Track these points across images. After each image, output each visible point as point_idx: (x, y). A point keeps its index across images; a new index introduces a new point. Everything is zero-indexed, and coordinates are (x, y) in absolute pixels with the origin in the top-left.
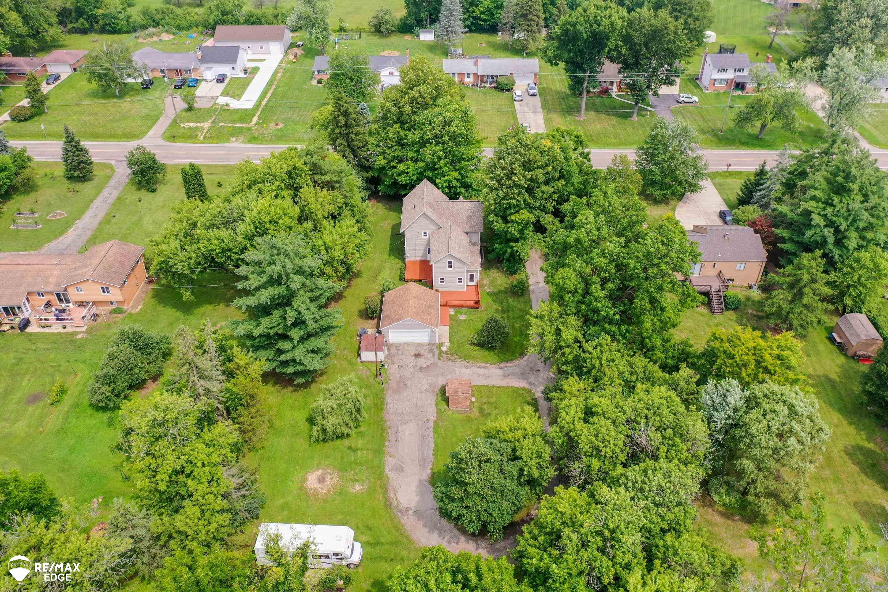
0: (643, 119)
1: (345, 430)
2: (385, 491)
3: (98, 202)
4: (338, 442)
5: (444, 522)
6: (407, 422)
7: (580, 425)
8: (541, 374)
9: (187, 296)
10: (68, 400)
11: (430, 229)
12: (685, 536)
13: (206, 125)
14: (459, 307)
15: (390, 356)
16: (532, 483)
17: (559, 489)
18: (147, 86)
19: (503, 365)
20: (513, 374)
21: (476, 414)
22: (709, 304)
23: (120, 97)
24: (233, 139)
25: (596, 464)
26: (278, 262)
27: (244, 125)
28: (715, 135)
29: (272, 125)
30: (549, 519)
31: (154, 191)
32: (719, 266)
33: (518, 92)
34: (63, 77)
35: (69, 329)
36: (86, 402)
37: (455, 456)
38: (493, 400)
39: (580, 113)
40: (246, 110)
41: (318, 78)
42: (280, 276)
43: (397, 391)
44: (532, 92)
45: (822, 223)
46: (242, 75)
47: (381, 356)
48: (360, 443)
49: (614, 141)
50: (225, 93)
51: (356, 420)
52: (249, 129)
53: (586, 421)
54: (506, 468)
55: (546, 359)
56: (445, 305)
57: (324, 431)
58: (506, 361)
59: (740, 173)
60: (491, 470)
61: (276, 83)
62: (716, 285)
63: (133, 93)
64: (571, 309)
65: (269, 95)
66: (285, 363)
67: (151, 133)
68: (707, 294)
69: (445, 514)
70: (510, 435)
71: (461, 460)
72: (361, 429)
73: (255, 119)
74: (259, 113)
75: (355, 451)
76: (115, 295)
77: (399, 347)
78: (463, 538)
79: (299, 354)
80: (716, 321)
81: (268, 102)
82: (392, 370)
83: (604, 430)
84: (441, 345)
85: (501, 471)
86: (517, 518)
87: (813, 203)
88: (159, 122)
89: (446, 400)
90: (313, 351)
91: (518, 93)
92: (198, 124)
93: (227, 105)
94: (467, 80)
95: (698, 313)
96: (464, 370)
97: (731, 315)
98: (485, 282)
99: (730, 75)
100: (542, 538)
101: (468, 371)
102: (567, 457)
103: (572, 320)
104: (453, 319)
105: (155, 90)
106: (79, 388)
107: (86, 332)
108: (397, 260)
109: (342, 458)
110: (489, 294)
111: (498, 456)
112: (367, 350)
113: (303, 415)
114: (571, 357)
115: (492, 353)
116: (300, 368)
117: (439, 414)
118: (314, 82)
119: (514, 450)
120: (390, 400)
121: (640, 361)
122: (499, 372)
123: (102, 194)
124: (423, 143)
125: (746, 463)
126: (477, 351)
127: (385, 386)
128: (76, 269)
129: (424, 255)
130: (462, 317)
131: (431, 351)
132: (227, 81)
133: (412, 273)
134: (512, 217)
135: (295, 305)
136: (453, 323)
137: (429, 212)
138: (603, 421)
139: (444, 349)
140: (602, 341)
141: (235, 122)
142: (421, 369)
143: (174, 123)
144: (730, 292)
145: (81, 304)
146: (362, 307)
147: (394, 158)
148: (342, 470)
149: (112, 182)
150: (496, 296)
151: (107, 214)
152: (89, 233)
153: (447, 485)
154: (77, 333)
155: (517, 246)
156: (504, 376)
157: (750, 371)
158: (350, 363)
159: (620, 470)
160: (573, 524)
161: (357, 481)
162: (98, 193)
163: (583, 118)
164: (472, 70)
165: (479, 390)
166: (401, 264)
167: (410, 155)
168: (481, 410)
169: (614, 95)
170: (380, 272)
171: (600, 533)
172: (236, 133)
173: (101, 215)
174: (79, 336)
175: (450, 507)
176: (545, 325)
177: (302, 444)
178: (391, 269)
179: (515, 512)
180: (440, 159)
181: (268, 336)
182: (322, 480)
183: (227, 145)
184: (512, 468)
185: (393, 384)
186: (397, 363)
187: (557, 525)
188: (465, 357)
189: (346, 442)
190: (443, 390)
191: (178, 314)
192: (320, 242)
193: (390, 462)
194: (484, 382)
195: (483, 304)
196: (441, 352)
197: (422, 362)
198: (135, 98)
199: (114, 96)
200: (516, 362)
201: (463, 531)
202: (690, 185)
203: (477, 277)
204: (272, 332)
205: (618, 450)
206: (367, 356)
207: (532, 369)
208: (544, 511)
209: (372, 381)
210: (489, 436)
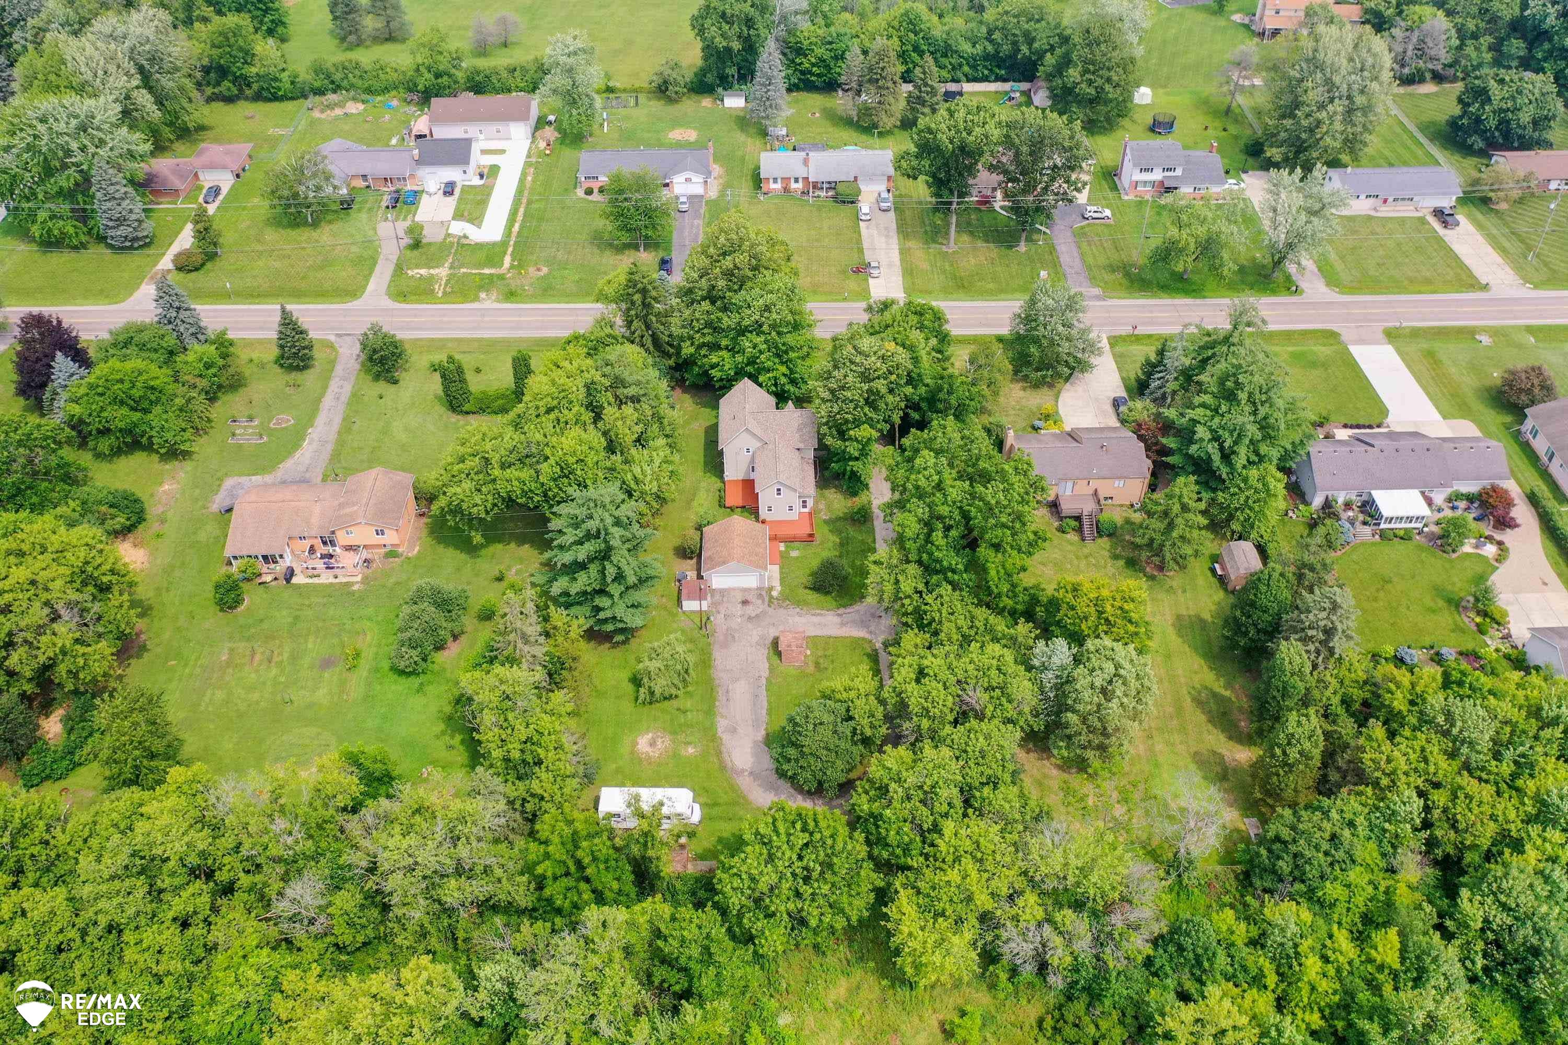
0: (1033, 248)
1: (674, 691)
2: (719, 753)
3: (328, 400)
4: (666, 703)
5: (781, 782)
6: (738, 680)
7: (912, 688)
8: (883, 621)
9: (477, 538)
10: (364, 665)
11: (754, 444)
12: (1002, 788)
13: (443, 272)
14: (790, 540)
15: (714, 604)
16: (866, 741)
17: (888, 748)
18: (347, 205)
19: (841, 611)
20: (853, 622)
21: (811, 669)
22: (1080, 530)
23: (315, 224)
24: (483, 295)
25: (925, 724)
26: (595, 515)
27: (492, 271)
28: (1127, 275)
29: (531, 270)
30: (878, 775)
31: (396, 382)
32: (1094, 484)
33: (865, 207)
34: (225, 190)
35: (342, 579)
36: (386, 665)
37: (791, 720)
38: (830, 652)
39: (948, 239)
40: (494, 244)
41: (586, 185)
42: (598, 531)
43: (725, 645)
44: (884, 205)
45: (1208, 436)
46: (477, 181)
47: (705, 605)
48: (689, 704)
49: (991, 286)
50: (458, 215)
51: (684, 680)
52: (501, 277)
53: (918, 681)
54: (840, 729)
55: (887, 609)
56: (774, 538)
57: (652, 693)
58: (845, 607)
59: (1150, 336)
60: (825, 733)
61: (526, 193)
62: (1088, 507)
63: (329, 217)
64: (913, 556)
65: (520, 217)
66: (605, 621)
67: (371, 287)
68: (1078, 518)
69: (781, 774)
70: (845, 695)
71: (796, 724)
72: (690, 689)
73: (507, 260)
74: (510, 249)
75: (685, 712)
76: (390, 538)
77: (723, 592)
78: (800, 797)
79: (620, 610)
80: (1086, 551)
81: (521, 227)
82: (718, 620)
83: (934, 693)
84: (771, 589)
85: (835, 732)
86: (853, 775)
87: (1200, 411)
88: (378, 269)
89: (779, 654)
90: (633, 606)
91: (865, 209)
92: (432, 271)
93: (465, 237)
94: (794, 186)
95: (1068, 541)
96: (797, 619)
97: (1104, 542)
98: (821, 506)
99: (1157, 175)
100: (872, 793)
101: (803, 620)
102: (900, 716)
103: (913, 569)
104: (784, 556)
105: (359, 210)
106: (374, 649)
107: (362, 582)
108: (714, 479)
109: (672, 720)
110: (826, 522)
111: (832, 718)
112: (689, 598)
113: (625, 675)
114: (910, 609)
115: (829, 598)
116: (621, 625)
117: (772, 670)
118: (580, 193)
119: (848, 710)
120: (718, 655)
121: (982, 613)
122: (837, 620)
123: (329, 390)
124: (742, 331)
125: (1071, 718)
126: (812, 596)
127: (711, 640)
128: (341, 506)
129: (747, 473)
130: (794, 554)
131: (760, 596)
132: (457, 191)
133: (734, 497)
134: (852, 433)
135: (615, 559)
136: (783, 560)
137: (752, 425)
138: (934, 684)
139: (775, 594)
140: (943, 592)
141: (481, 265)
142: (750, 618)
143: (399, 269)
144: (1104, 517)
145: (349, 548)
146: (677, 542)
147: (704, 345)
148: (674, 733)
149: (339, 369)
150: (834, 523)
151: (344, 420)
152: (330, 447)
153: (783, 746)
154: (352, 584)
155: (856, 466)
156: (843, 624)
157: (1090, 623)
158: (671, 614)
159: (948, 729)
160: (899, 781)
161: (689, 743)
162: (325, 388)
163: (952, 248)
164: (801, 172)
165: (813, 641)
166: (719, 485)
167: (724, 343)
168: (817, 664)
169: (997, 206)
170: (694, 495)
171: (921, 787)
172: (487, 283)
173: (337, 420)
174: (356, 587)
175: (785, 767)
176: (884, 572)
177: (627, 706)
178: (708, 491)
179: (850, 770)
180: (761, 352)
181: (585, 593)
182: (652, 744)
183: (476, 305)
184: (846, 728)
185: (720, 636)
186: (723, 612)
187: (886, 781)
188: (798, 603)
189: (674, 703)
190: (775, 643)
191: (463, 556)
192: (629, 476)
193: (722, 724)
194: (819, 632)
195: (818, 537)
196: (771, 597)
197: (750, 610)
198: (335, 227)
199: (305, 224)
200: (856, 607)
201: (799, 789)
202: (1079, 361)
203: (810, 503)
204: (589, 589)
205: (947, 711)
206: (690, 605)
207: (873, 616)
208: (873, 768)
209: (696, 634)
210: (825, 696)
